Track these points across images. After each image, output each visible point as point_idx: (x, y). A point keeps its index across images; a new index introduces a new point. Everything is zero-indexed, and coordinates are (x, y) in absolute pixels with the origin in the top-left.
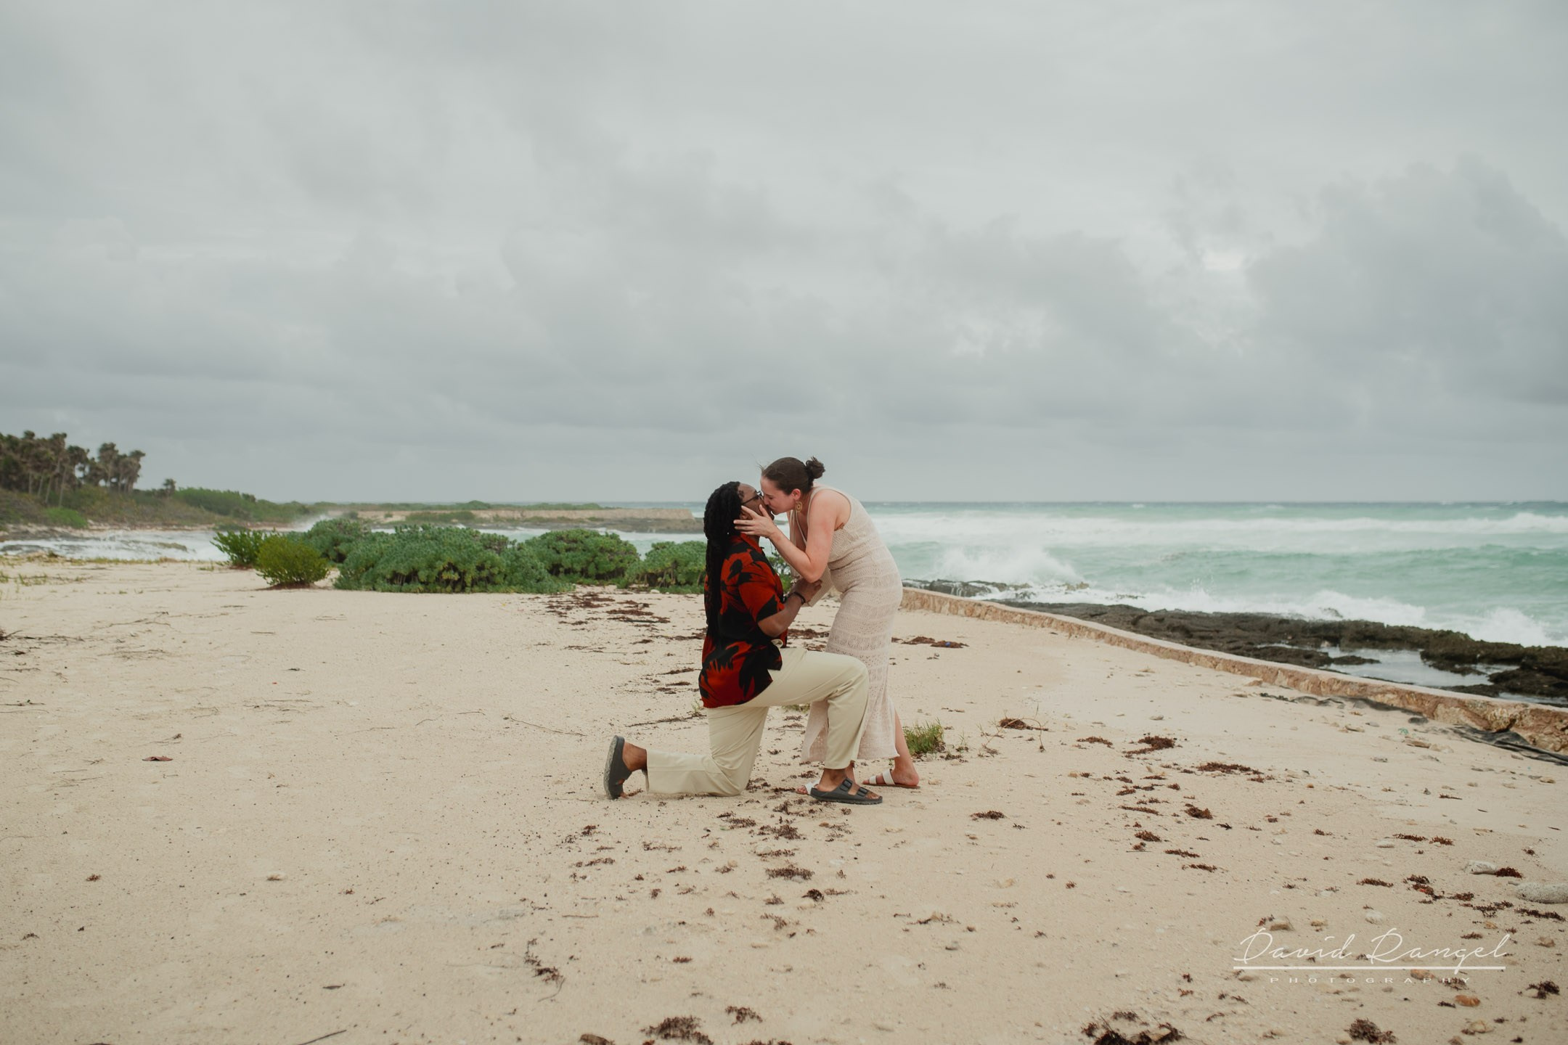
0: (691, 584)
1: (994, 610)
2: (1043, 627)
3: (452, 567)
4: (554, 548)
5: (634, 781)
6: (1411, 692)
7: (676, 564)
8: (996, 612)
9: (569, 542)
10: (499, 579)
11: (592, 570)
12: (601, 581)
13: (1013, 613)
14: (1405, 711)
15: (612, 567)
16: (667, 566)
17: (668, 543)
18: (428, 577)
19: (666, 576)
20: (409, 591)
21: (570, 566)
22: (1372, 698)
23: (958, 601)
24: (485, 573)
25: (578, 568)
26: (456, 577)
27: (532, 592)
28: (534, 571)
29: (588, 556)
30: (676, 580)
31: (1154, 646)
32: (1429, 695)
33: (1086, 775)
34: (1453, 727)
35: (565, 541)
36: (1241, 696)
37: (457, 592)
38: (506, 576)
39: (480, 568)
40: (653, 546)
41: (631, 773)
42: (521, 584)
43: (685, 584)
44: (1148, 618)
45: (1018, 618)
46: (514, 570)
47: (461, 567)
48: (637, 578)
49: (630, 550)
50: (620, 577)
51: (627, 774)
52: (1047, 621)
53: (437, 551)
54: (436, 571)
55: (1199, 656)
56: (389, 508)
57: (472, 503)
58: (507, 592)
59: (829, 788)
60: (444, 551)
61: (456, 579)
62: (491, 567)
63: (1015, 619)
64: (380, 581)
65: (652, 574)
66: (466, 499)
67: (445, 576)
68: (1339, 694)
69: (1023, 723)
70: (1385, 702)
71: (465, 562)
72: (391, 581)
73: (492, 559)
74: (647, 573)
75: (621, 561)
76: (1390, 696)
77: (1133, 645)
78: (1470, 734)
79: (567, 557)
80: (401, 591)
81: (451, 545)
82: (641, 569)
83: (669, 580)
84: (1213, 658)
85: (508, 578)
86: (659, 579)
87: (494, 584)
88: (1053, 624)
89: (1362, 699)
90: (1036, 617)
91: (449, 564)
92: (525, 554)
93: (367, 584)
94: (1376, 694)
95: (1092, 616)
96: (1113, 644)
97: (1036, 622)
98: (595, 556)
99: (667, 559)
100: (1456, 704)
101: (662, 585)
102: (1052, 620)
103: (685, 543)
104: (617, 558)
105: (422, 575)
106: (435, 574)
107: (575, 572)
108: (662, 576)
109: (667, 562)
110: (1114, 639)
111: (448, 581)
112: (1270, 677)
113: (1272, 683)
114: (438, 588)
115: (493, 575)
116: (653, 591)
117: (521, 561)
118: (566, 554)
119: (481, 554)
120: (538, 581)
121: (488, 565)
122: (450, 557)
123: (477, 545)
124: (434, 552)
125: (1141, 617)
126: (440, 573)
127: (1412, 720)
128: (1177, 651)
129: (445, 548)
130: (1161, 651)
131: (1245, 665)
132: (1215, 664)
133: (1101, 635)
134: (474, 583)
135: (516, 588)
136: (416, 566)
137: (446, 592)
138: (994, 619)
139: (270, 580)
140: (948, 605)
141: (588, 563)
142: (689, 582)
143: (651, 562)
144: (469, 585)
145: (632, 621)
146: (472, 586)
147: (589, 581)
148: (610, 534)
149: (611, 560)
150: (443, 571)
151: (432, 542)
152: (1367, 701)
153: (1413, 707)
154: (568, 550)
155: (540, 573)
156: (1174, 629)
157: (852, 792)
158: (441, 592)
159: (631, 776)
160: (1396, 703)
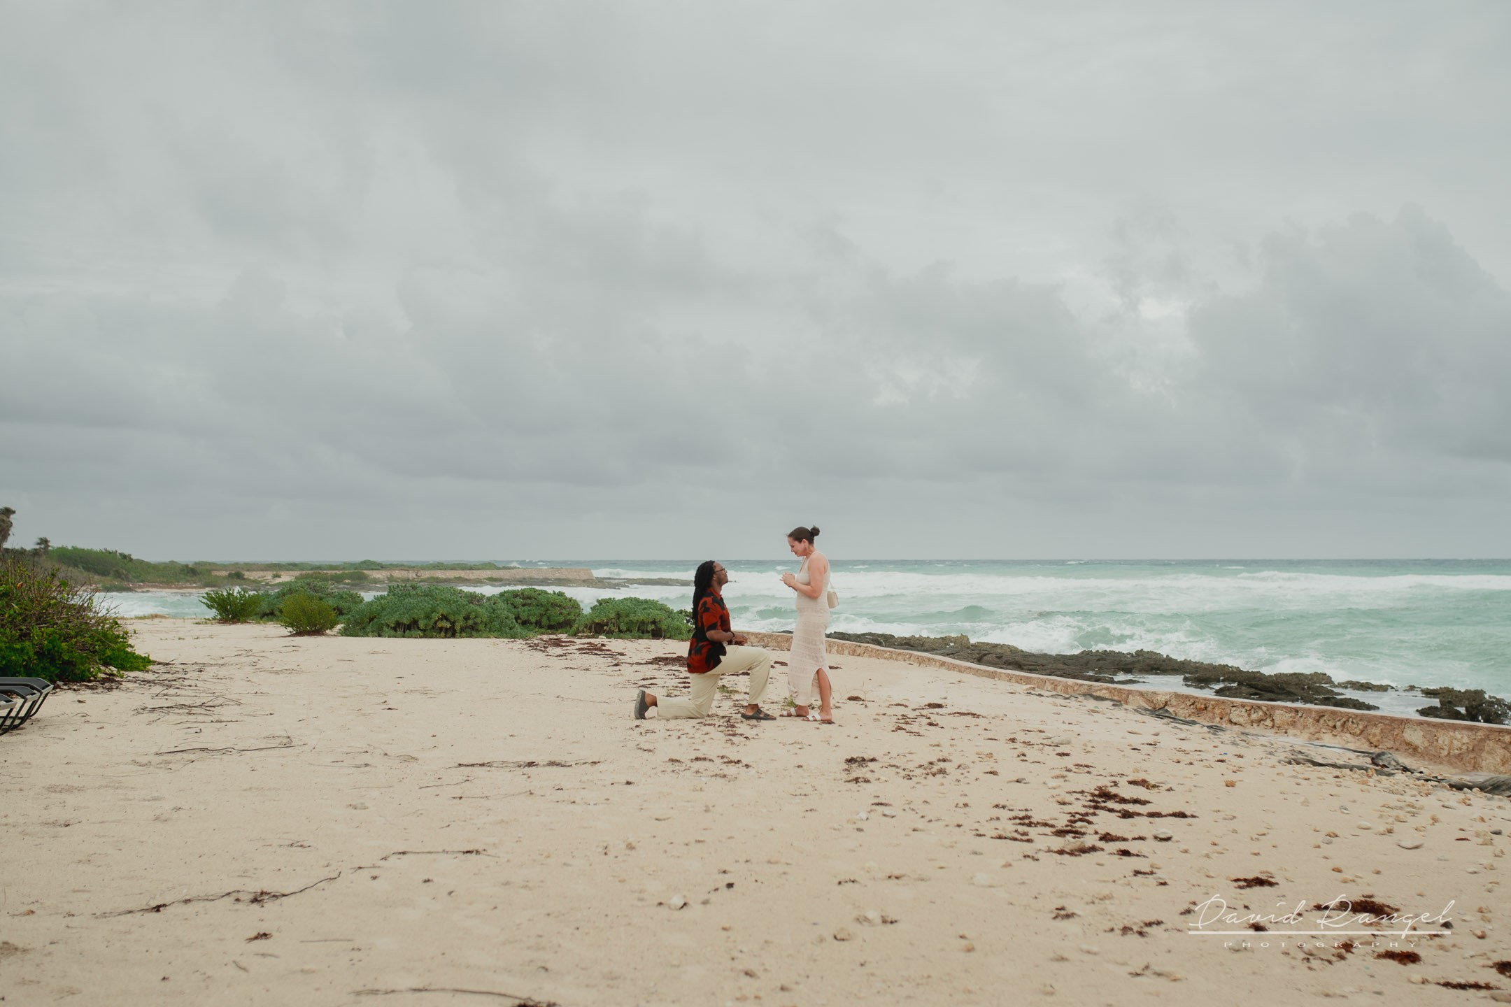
0: (631, 632)
1: (870, 649)
2: (905, 660)
3: (445, 618)
4: (512, 604)
5: (651, 711)
6: (1116, 688)
7: (618, 615)
8: (871, 651)
9: (523, 599)
10: (481, 627)
11: (545, 621)
12: (553, 631)
13: (884, 651)
14: (1112, 700)
15: (561, 619)
16: (611, 617)
17: (610, 599)
18: (426, 625)
19: (611, 626)
20: (411, 637)
21: (526, 618)
22: (1094, 694)
23: (844, 644)
24: (470, 622)
25: (533, 620)
26: (448, 625)
27: (507, 637)
28: (507, 620)
29: (542, 610)
30: (619, 628)
31: (974, 669)
32: (1124, 690)
33: (884, 714)
34: (1135, 708)
35: (520, 598)
36: (1012, 693)
37: (449, 638)
38: (486, 625)
39: (467, 618)
40: (598, 601)
41: (648, 709)
42: (499, 631)
43: (626, 632)
44: (990, 656)
45: (887, 655)
46: (492, 620)
47: (452, 618)
48: (586, 627)
49: (574, 605)
50: (568, 628)
51: (647, 708)
52: (908, 656)
53: (432, 605)
54: (433, 621)
55: (1001, 673)
56: (277, 568)
57: (364, 562)
58: (488, 637)
59: (750, 714)
60: (438, 605)
61: (448, 627)
62: (475, 618)
63: (885, 656)
64: (385, 628)
65: (597, 624)
66: (358, 558)
67: (440, 624)
68: (1078, 692)
69: (860, 698)
70: (1101, 695)
71: (454, 613)
72: (395, 629)
73: (476, 611)
74: (595, 622)
75: (568, 614)
76: (1104, 691)
77: (962, 669)
78: (1143, 712)
79: (524, 611)
80: (404, 637)
81: (442, 600)
82: (589, 620)
83: (613, 628)
84: (1009, 674)
85: (488, 626)
86: (605, 628)
87: (478, 631)
88: (912, 658)
89: (1089, 695)
90: (900, 654)
91: (442, 615)
92: (499, 607)
93: (372, 632)
94: (1097, 691)
95: (948, 655)
96: (950, 670)
97: (900, 658)
98: (547, 610)
99: (611, 611)
100: (1138, 693)
101: (608, 633)
102: (911, 655)
103: (625, 599)
104: (564, 611)
105: (422, 624)
106: (431, 623)
107: (531, 623)
108: (607, 625)
109: (612, 613)
110: (951, 666)
111: (441, 629)
112: (1042, 684)
113: (1042, 689)
114: (434, 634)
115: (476, 624)
116: (600, 637)
117: (497, 613)
118: (523, 608)
119: (467, 607)
120: (511, 629)
121: (472, 616)
122: (443, 610)
123: (463, 601)
124: (430, 606)
125: (985, 655)
126: (436, 623)
127: (1113, 705)
128: (988, 671)
129: (438, 603)
130: (979, 672)
131: (1027, 678)
132: (1010, 678)
133: (943, 664)
134: (462, 630)
135: (496, 634)
136: (415, 616)
137: (440, 637)
138: (870, 656)
139: (290, 629)
140: (836, 648)
141: (542, 615)
142: (629, 630)
143: (598, 614)
144: (458, 631)
145: (599, 655)
146: (461, 632)
147: (543, 630)
148: (557, 592)
149: (561, 613)
150: (438, 621)
151: (426, 598)
152: (1091, 696)
153: (1116, 698)
154: (524, 605)
155: (512, 622)
156: (1010, 664)
157: (762, 716)
158: (436, 637)
159: (649, 710)
160: (1107, 695)
